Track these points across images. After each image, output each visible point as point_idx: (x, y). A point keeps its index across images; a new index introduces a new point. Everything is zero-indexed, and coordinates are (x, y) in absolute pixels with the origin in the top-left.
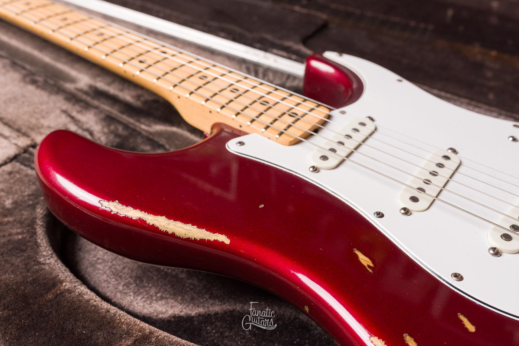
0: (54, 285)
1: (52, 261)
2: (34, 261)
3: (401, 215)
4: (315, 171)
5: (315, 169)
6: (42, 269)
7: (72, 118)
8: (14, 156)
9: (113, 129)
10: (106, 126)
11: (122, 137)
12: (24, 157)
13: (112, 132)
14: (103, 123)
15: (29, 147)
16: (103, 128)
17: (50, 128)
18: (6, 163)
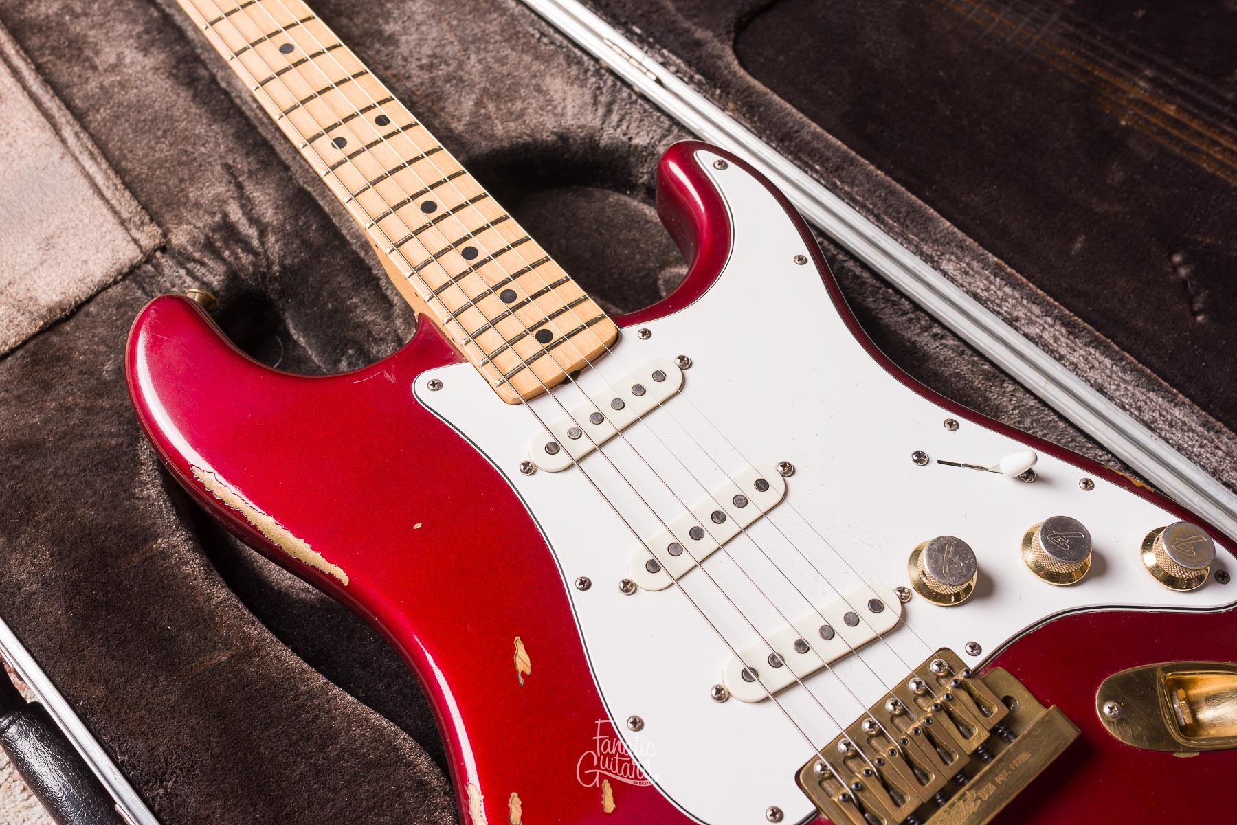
0: (145, 541)
1: (153, 492)
2: (125, 491)
3: (618, 589)
4: (527, 472)
5: (528, 469)
6: (136, 508)
7: (240, 186)
8: (129, 268)
9: (300, 227)
10: (291, 218)
11: (311, 249)
12: (145, 272)
13: (297, 234)
14: (289, 207)
15: (155, 251)
16: (285, 219)
17: (197, 207)
18: (115, 282)
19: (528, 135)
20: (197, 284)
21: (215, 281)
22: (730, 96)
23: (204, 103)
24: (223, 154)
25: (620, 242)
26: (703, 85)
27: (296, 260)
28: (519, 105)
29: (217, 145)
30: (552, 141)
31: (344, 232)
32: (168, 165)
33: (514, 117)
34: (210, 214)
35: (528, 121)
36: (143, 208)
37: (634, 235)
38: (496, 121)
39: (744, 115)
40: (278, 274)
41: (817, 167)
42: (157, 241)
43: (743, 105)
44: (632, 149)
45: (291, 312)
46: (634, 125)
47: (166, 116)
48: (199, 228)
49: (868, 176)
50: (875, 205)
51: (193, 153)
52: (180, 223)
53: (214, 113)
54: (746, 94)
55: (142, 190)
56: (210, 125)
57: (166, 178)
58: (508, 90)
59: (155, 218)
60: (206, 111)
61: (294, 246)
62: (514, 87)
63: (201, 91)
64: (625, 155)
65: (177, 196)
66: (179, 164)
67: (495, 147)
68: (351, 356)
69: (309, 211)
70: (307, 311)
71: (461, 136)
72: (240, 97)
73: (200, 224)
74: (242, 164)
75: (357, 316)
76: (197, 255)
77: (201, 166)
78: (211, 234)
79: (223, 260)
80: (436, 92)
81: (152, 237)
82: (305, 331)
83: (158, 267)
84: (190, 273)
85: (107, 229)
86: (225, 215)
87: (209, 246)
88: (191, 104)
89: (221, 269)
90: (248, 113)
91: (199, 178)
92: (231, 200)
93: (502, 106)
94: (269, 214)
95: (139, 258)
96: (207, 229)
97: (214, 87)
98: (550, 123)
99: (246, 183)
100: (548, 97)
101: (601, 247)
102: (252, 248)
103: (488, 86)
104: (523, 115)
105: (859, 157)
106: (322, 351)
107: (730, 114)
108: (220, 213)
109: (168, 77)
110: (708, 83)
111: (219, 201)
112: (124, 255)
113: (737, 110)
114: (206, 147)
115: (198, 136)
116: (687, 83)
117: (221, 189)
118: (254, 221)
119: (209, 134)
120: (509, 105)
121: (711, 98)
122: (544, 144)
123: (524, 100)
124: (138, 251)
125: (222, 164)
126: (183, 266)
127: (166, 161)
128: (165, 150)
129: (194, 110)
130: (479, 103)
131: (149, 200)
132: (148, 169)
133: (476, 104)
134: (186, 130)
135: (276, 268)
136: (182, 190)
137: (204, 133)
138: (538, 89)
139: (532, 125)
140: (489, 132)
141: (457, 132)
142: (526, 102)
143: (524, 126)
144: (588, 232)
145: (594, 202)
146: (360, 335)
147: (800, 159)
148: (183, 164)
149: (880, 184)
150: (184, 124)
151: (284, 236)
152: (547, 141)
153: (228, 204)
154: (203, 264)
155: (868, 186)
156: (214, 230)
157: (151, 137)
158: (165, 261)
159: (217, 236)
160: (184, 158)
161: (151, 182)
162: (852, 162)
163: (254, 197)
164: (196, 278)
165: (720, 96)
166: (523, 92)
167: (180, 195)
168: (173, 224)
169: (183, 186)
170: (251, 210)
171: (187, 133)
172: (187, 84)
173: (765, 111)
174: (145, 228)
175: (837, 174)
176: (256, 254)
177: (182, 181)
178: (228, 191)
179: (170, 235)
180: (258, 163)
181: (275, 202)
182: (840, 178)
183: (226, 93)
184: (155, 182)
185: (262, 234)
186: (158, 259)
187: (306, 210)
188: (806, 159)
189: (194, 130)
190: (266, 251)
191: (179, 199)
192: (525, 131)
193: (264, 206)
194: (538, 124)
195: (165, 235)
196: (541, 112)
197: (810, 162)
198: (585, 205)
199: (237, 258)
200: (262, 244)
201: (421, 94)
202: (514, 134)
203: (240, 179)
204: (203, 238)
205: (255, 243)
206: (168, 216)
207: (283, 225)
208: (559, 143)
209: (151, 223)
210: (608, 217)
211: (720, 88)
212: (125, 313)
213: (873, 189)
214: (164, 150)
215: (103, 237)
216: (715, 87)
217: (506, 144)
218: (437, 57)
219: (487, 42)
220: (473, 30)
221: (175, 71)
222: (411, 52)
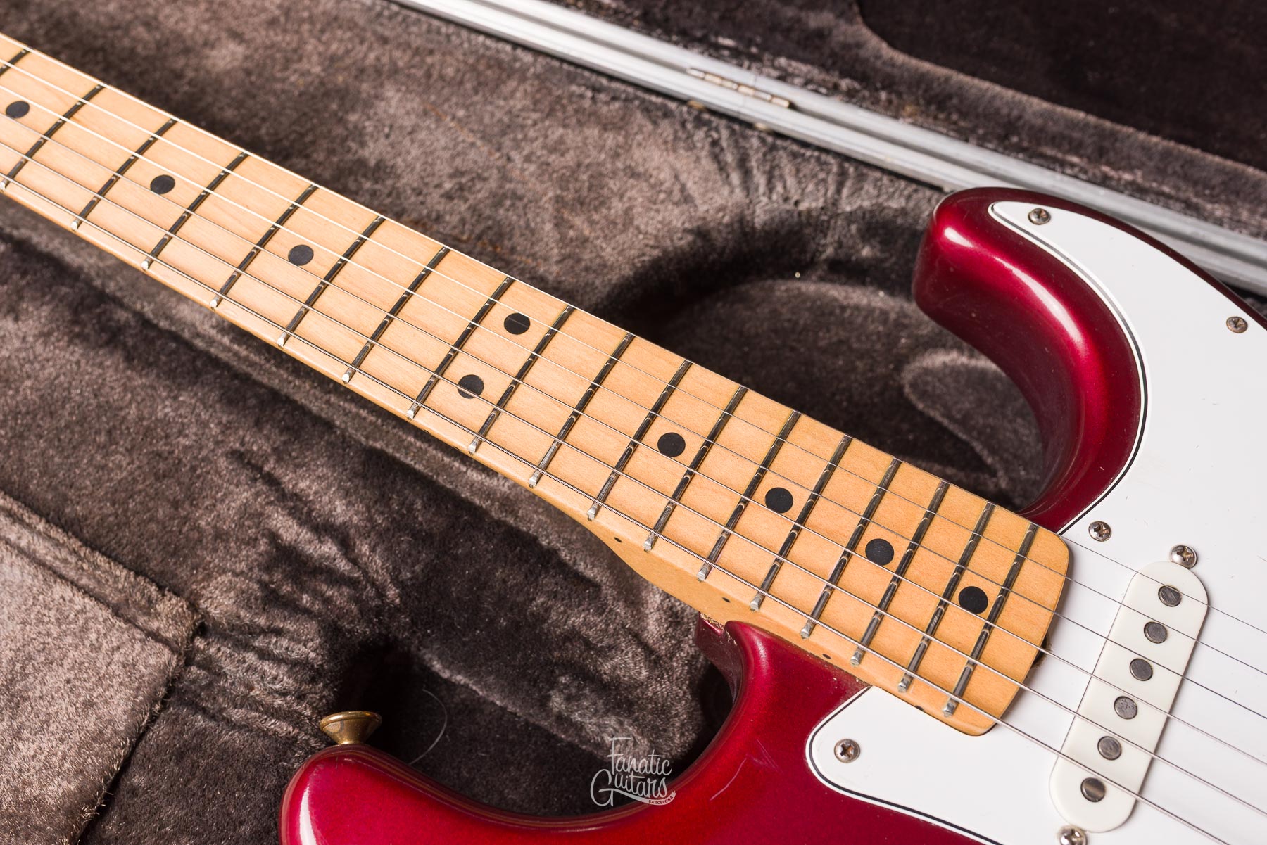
8: (166, 685)
9: (397, 512)
10: (376, 503)
11: (432, 543)
12: (194, 681)
13: (401, 524)
14: (364, 487)
15: (192, 639)
16: (368, 509)
17: (223, 541)
18: (154, 719)
19: (653, 247)
20: (284, 668)
21: (309, 650)
22: (905, 96)
23: (150, 365)
24: (220, 438)
25: (823, 351)
26: (857, 91)
27: (417, 568)
28: (617, 206)
29: (205, 425)
30: (689, 244)
31: (465, 494)
32: (140, 487)
33: (620, 226)
34: (248, 544)
35: (642, 227)
36: (137, 574)
37: (837, 334)
38: (598, 242)
39: (935, 118)
40: (398, 601)
41: (1075, 159)
42: (188, 623)
43: (929, 103)
44: (803, 218)
45: (436, 646)
46: (791, 181)
47: (99, 406)
48: (242, 572)
49: (1145, 149)
50: (1178, 188)
51: (171, 453)
52: (209, 577)
53: (171, 374)
54: (923, 86)
55: (119, 544)
56: (175, 398)
57: (149, 510)
58: (590, 189)
59: (167, 585)
60: (158, 376)
61: (404, 546)
62: (597, 180)
63: (135, 347)
64: (796, 228)
65: (180, 532)
66: (159, 477)
67: (614, 282)
68: (567, 686)
69: (399, 482)
70: (466, 639)
71: (560, 282)
72: (198, 335)
73: (242, 566)
74: (259, 444)
75: (556, 624)
76: (262, 621)
77: (193, 469)
78: (266, 577)
79: (307, 612)
80: (490, 228)
81: (176, 619)
82: (469, 666)
83: (208, 664)
84: (264, 655)
85: (98, 632)
86: (273, 537)
87: (272, 599)
88: (129, 372)
89: (310, 628)
90: (223, 356)
91: (202, 489)
92: (269, 509)
93: (596, 217)
94: (341, 511)
95: (174, 663)
96: (256, 570)
97: (152, 334)
98: (677, 218)
99: (279, 472)
100: (652, 180)
101: (803, 369)
102: (342, 574)
103: (559, 192)
104: (632, 220)
105: (1118, 127)
106: (512, 689)
107: (910, 120)
108: (263, 535)
109: (70, 342)
110: (865, 88)
111: (252, 516)
112: (146, 667)
113: (922, 112)
114: (186, 436)
115: (165, 422)
116: (827, 95)
117: (245, 495)
118: (323, 529)
119: (182, 411)
120: (604, 211)
121: (872, 105)
122: (679, 251)
123: (622, 197)
124: (166, 651)
125: (226, 455)
126: (247, 647)
127: (135, 481)
128: (124, 463)
129: (138, 382)
130: (559, 223)
131: (140, 556)
132: (113, 504)
133: (556, 225)
134: (141, 419)
135: (392, 592)
136: (186, 519)
137: (172, 414)
138: (634, 175)
139: (651, 229)
140: (598, 261)
141: (551, 278)
142: (625, 199)
143: (641, 236)
144: (774, 352)
145: (758, 305)
146: (575, 652)
147: (1042, 156)
148: (164, 476)
149: (1166, 154)
150: (133, 410)
151: (380, 535)
152: (681, 248)
153: (269, 517)
154: (279, 632)
155: (1152, 164)
156: (268, 569)
157: (92, 449)
158: (219, 651)
159: (277, 576)
160: (162, 466)
161: (127, 524)
162: (1113, 135)
163: (302, 490)
164: (278, 660)
165: (890, 102)
166: (614, 185)
167: (185, 529)
168: (198, 582)
169: (183, 513)
170: (310, 511)
171: (145, 423)
172: (107, 343)
173: (961, 101)
174: (160, 607)
175: (1103, 160)
176: (352, 583)
177: (176, 504)
178: (257, 495)
179: (203, 604)
180: (281, 432)
181: (340, 487)
182: (1109, 164)
183: (176, 337)
184: (135, 521)
185: (346, 545)
186: (203, 652)
187: (393, 482)
188: (1049, 151)
189: (154, 412)
190: (365, 573)
191: (187, 537)
192: (646, 241)
193: (326, 499)
194: (659, 226)
195: (193, 607)
196: (654, 207)
197: (1060, 155)
198: (749, 313)
199: (327, 601)
200: (354, 562)
201: (469, 239)
202: (634, 252)
203: (266, 469)
204: (256, 587)
205: (343, 565)
206: (183, 573)
207: (370, 519)
208: (699, 243)
209: (164, 595)
210: (789, 320)
211: (883, 88)
212: (195, 766)
213: (1161, 166)
214: (121, 464)
215: (96, 648)
216: (877, 90)
217: (628, 271)
218: (462, 174)
219: (523, 127)
220: (492, 115)
221: (77, 329)
222: (422, 178)
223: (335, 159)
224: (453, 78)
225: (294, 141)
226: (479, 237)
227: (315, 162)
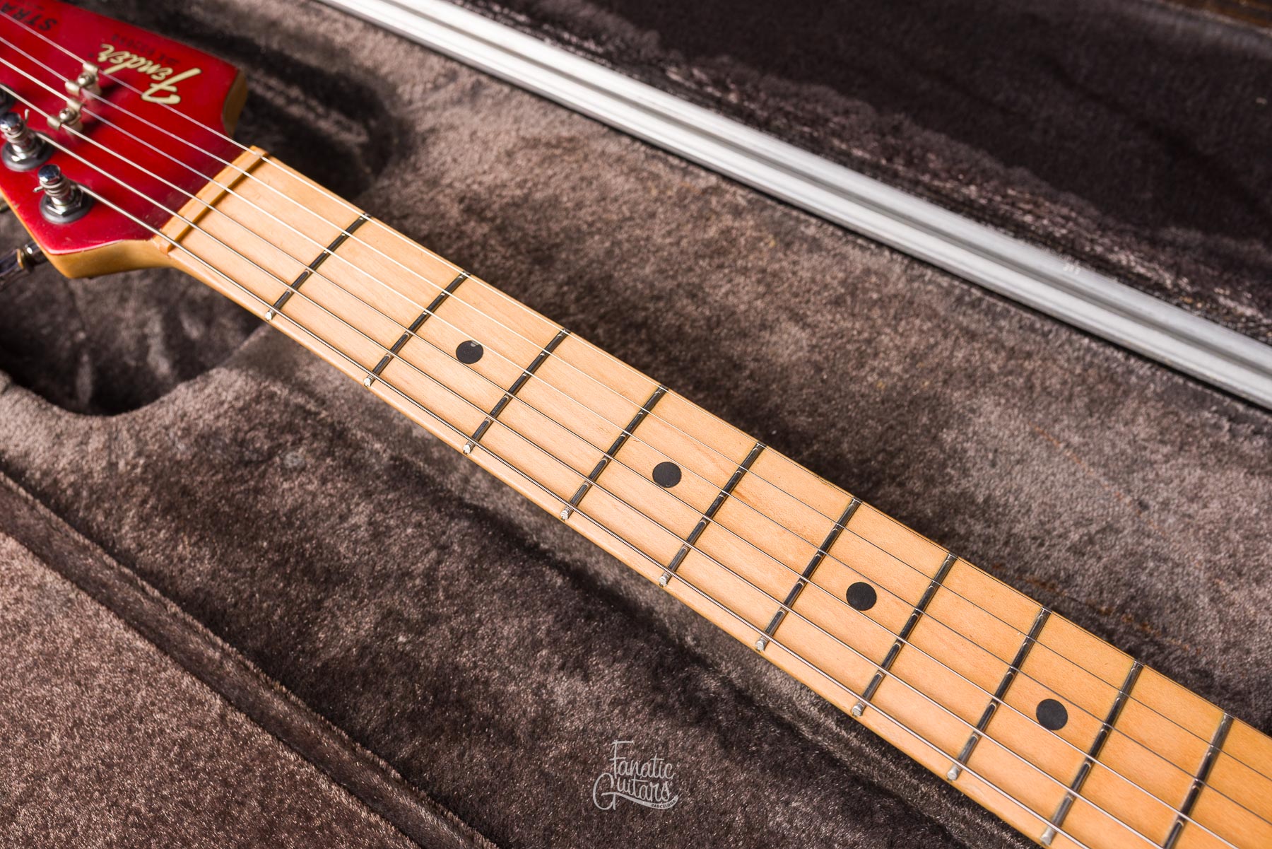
23: (750, 755)
53: (778, 769)
56: (787, 803)
60: (763, 770)
63: (732, 730)
80: (1133, 598)
88: (728, 763)
103: (1209, 555)
109: (653, 713)
129: (739, 776)
172: (698, 721)
183: (775, 717)
201: (1112, 607)
218: (1090, 521)
219: (1152, 463)
220: (1114, 446)
221: (659, 698)
222: (1042, 523)
223: (936, 491)
224: (1061, 392)
225: (883, 463)
226: (1122, 609)
227: (911, 492)
